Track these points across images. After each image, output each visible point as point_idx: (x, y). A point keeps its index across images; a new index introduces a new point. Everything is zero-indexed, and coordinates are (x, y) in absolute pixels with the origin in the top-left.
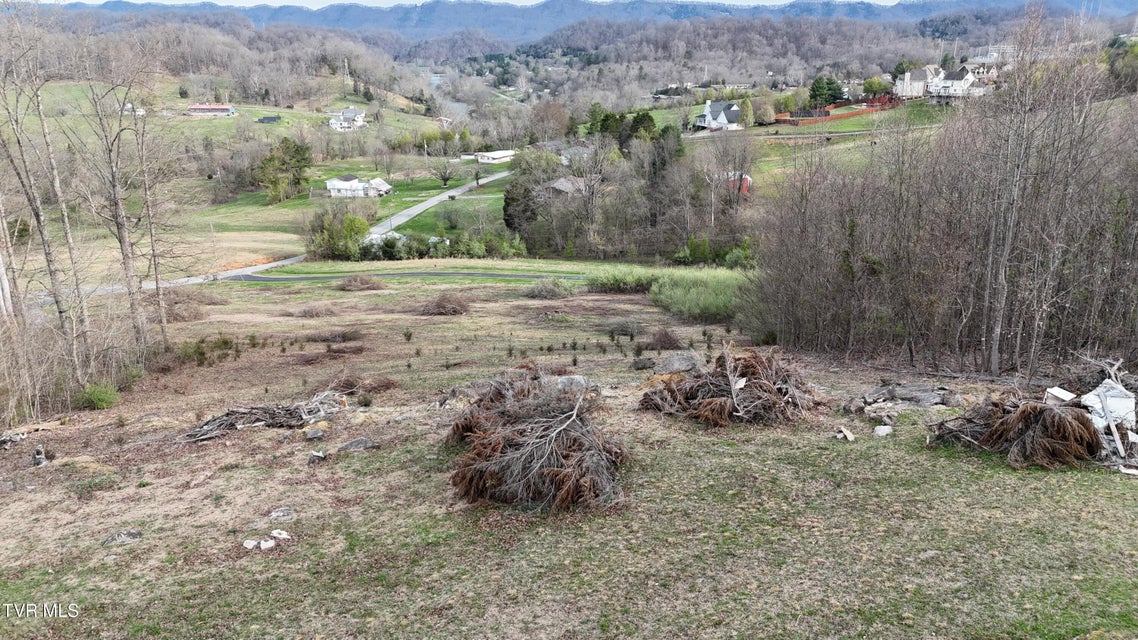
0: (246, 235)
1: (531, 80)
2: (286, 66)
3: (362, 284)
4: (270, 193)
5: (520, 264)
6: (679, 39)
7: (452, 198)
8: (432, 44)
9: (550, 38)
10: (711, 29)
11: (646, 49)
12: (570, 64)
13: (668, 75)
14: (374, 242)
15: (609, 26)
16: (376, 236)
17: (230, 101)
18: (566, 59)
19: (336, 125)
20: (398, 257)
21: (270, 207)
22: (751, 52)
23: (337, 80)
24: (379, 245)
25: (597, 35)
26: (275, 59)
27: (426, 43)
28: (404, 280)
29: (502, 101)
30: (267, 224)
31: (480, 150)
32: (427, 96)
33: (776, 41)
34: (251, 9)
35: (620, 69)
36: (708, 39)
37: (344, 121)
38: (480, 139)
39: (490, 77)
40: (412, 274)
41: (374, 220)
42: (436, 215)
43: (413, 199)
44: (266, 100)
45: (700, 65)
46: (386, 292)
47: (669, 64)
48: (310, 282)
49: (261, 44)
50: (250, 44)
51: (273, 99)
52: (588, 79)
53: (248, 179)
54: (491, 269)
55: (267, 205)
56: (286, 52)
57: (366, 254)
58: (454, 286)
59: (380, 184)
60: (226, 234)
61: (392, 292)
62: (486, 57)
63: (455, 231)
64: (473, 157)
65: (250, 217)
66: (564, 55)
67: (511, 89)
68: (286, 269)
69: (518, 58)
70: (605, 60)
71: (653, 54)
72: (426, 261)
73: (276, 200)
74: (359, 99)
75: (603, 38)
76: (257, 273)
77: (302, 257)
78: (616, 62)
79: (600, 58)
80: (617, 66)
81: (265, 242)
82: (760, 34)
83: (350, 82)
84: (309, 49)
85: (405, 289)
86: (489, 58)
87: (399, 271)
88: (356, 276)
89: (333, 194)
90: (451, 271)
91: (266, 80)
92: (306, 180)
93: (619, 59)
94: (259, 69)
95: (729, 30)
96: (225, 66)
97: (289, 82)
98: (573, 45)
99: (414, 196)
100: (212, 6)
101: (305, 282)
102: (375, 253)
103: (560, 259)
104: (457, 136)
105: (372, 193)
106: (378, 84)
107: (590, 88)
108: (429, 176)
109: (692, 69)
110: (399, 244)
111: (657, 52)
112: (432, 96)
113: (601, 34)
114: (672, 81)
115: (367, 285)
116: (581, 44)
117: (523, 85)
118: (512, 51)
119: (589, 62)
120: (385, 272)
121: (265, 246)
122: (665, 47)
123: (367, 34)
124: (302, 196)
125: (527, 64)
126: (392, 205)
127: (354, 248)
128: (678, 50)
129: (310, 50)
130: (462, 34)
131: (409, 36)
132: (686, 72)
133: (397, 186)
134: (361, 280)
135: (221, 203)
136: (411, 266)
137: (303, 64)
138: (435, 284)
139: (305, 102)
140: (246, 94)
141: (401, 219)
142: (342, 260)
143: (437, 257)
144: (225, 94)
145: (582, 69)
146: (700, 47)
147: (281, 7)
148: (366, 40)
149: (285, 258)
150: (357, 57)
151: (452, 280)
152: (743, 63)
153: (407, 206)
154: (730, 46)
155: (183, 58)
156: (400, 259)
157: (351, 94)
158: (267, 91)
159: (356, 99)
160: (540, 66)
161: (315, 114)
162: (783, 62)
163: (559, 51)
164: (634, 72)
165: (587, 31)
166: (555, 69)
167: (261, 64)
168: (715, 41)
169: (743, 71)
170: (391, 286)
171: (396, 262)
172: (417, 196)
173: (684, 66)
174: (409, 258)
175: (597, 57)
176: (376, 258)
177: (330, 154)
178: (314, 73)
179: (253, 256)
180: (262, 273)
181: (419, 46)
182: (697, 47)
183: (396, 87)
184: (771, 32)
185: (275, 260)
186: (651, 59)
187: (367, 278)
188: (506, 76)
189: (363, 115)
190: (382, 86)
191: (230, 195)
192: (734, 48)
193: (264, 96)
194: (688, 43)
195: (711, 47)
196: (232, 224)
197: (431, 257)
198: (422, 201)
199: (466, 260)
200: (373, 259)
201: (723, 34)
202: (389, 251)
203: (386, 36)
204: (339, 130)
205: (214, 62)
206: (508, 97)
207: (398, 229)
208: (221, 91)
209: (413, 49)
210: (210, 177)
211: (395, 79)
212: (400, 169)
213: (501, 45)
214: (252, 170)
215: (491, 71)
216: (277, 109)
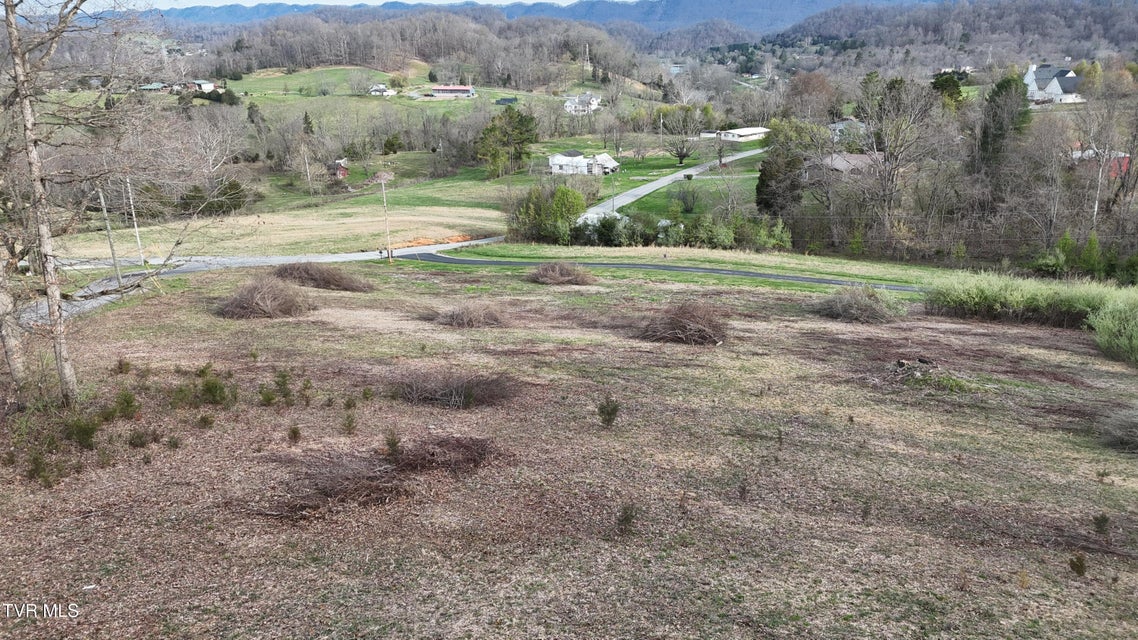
0: (453, 210)
1: (777, 67)
2: (529, 51)
3: (562, 275)
4: (489, 168)
5: (785, 259)
6: (955, 20)
7: (689, 177)
8: (674, 36)
9: (800, 27)
10: (995, 8)
11: (912, 32)
12: (820, 53)
13: (942, 60)
14: (589, 222)
15: (868, 12)
16: (592, 216)
17: (473, 84)
18: (815, 48)
19: (571, 106)
20: (616, 242)
21: (487, 183)
22: (1044, 35)
23: (575, 66)
24: (594, 226)
25: (852, 22)
26: (520, 45)
27: (669, 34)
28: (620, 273)
29: (745, 88)
30: (480, 200)
31: (723, 129)
32: (665, 81)
33: (1078, 22)
34: (508, 7)
35: (881, 54)
36: (991, 20)
37: (579, 104)
38: (723, 116)
39: (734, 66)
40: (634, 266)
41: (594, 200)
42: (669, 195)
43: (641, 178)
44: (507, 85)
45: (980, 48)
46: (593, 289)
47: (942, 47)
48: (498, 267)
49: (509, 34)
50: (501, 33)
51: (513, 84)
52: (844, 64)
53: (470, 153)
54: (743, 264)
55: (484, 180)
56: (531, 39)
57: (579, 237)
58: (693, 287)
59: (607, 160)
60: (436, 208)
61: (602, 289)
62: (730, 47)
63: (689, 215)
64: (714, 135)
65: (464, 192)
66: (814, 43)
67: (754, 77)
68: (479, 249)
69: (763, 48)
70: (863, 44)
71: (921, 38)
72: (652, 249)
73: (493, 175)
74: (596, 85)
75: (860, 23)
76: (443, 252)
77: (501, 238)
78: (877, 46)
79: (858, 43)
80: (878, 51)
81: (470, 218)
82: (1057, 14)
83: (589, 68)
84: (555, 36)
85: (619, 285)
86: (732, 48)
87: (616, 261)
88: (556, 264)
89: (556, 170)
90: (687, 264)
91: (509, 65)
92: (528, 154)
93: (880, 43)
94: (503, 54)
95: (1017, 10)
96: (472, 52)
97: (531, 68)
98: (825, 33)
99: (643, 175)
100: (473, 4)
101: (493, 268)
102: (589, 236)
103: (837, 257)
104: (698, 112)
105: (596, 170)
106: (617, 69)
107: (845, 73)
108: (661, 153)
109: (972, 52)
110: (620, 226)
111: (925, 35)
112: (671, 81)
113: (857, 20)
114: (945, 65)
115: (568, 276)
116: (834, 33)
117: (769, 70)
118: (757, 41)
119: (845, 47)
120: (598, 261)
121: (466, 222)
122: (937, 30)
123: (612, 26)
124: (521, 171)
125: (773, 52)
126: (617, 184)
127: (563, 227)
128: (952, 33)
129: (553, 36)
130: (706, 25)
131: (652, 29)
132: (962, 55)
133: (626, 165)
134: (561, 270)
135: (439, 176)
136: (632, 254)
137: (545, 49)
138: (663, 281)
139: (543, 89)
140: (488, 78)
141: (626, 199)
142: (548, 243)
143: (667, 245)
144: (470, 78)
145: (836, 55)
146: (979, 29)
147: (535, 5)
148: (610, 32)
149: (485, 237)
150: (599, 43)
151: (690, 278)
152: (1034, 46)
153: (635, 185)
154: (1017, 27)
155: (437, 44)
156: (620, 245)
157: (589, 80)
158: (509, 76)
159: (594, 85)
160: (788, 54)
161: (552, 98)
162: (1087, 45)
163: (810, 39)
164: (899, 56)
165: (841, 18)
166: (804, 56)
167: (506, 49)
168: (999, 22)
169: (1035, 55)
170: (603, 280)
171: (614, 249)
172: (646, 175)
173: (960, 49)
174: (630, 245)
175: (854, 42)
176: (589, 242)
177: (557, 131)
178: (556, 59)
179: (449, 232)
180: (448, 252)
181: (661, 38)
182: (976, 29)
183: (635, 72)
184: (1071, 11)
185: (472, 239)
186: (920, 43)
187: (570, 268)
188: (749, 65)
189: (599, 100)
190: (621, 72)
191: (450, 169)
192: (1023, 31)
193: (506, 81)
194: (966, 24)
195: (993, 30)
196: (444, 198)
197: (660, 245)
198: (652, 181)
199: (707, 250)
200: (585, 244)
201: (1010, 14)
202: (605, 234)
203: (629, 29)
204: (573, 113)
205: (464, 48)
206: (751, 85)
207: (620, 210)
208: (466, 74)
209: (655, 41)
210: (434, 150)
211: (635, 65)
212: (631, 146)
213: (746, 36)
214: (475, 143)
215: (734, 59)
216: (515, 92)
